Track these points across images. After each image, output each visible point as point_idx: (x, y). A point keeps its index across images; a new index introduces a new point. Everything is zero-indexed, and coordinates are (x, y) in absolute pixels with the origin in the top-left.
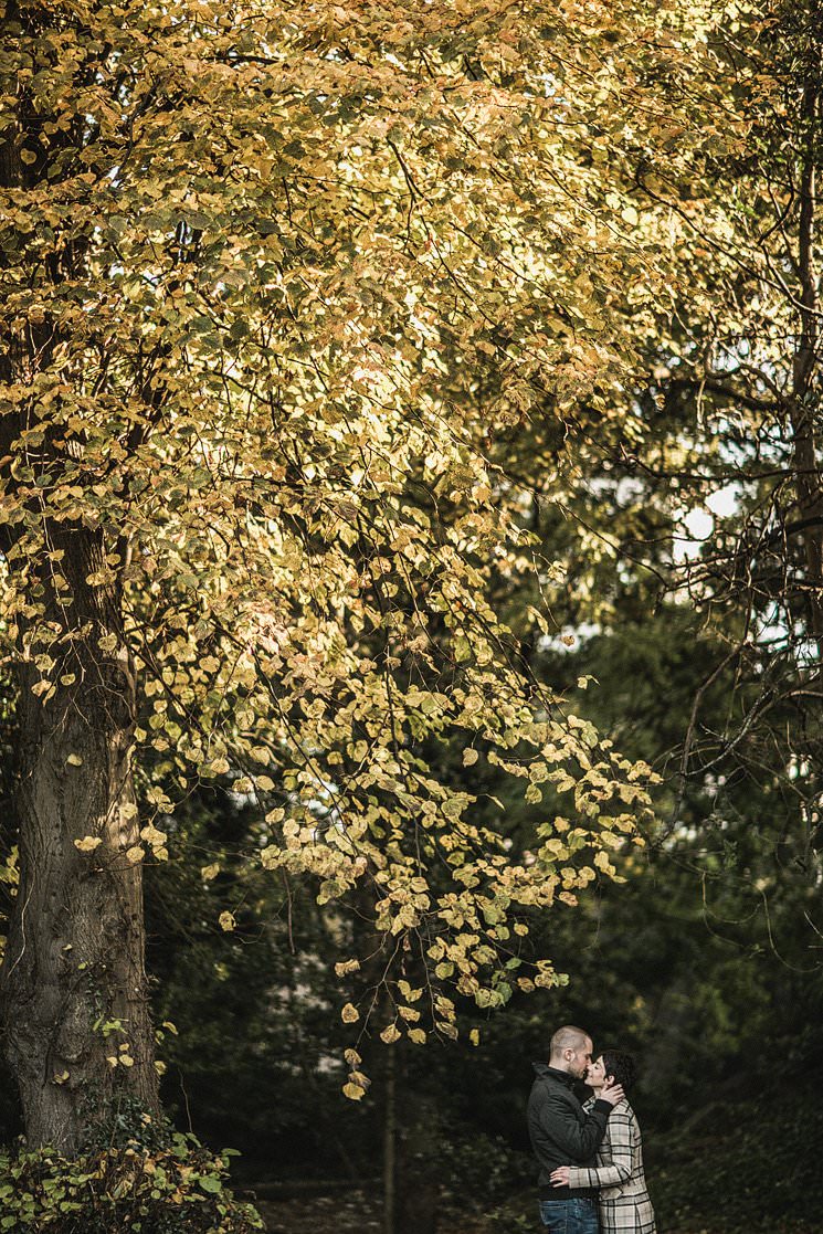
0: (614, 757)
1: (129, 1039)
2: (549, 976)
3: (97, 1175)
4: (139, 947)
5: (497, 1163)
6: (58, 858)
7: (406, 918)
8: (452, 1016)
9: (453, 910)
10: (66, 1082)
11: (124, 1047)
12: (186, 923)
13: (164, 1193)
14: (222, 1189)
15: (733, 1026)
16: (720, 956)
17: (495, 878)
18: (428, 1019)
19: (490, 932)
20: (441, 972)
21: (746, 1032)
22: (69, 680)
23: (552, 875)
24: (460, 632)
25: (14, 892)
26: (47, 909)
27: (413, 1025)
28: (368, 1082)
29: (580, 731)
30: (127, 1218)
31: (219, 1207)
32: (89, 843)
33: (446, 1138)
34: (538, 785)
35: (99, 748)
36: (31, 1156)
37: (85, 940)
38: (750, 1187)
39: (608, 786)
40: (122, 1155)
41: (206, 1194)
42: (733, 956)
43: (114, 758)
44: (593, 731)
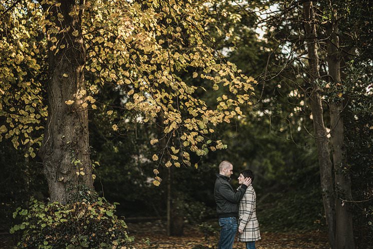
0: (242, 75)
1: (84, 167)
2: (220, 145)
3: (72, 210)
4: (87, 136)
5: (202, 210)
6: (60, 107)
7: (174, 126)
8: (189, 158)
9: (189, 124)
10: (63, 180)
11: (82, 169)
12: (104, 134)
13: (94, 216)
14: (114, 215)
15: (274, 171)
16: (270, 150)
17: (203, 114)
18: (181, 159)
19: (201, 131)
20: (185, 144)
21: (277, 174)
22: (63, 47)
23: (222, 113)
24: (192, 35)
25: (46, 119)
26: (57, 124)
27: (176, 161)
28: (161, 180)
29: (231, 66)
30: (82, 224)
31: (113, 221)
32: (70, 102)
33: (186, 203)
34: (217, 84)
35: (73, 71)
36: (51, 204)
37: (69, 134)
38: (280, 218)
39: (240, 84)
40: (81, 204)
41: (108, 217)
42: (274, 150)
43: (78, 75)
44: (235, 67)
